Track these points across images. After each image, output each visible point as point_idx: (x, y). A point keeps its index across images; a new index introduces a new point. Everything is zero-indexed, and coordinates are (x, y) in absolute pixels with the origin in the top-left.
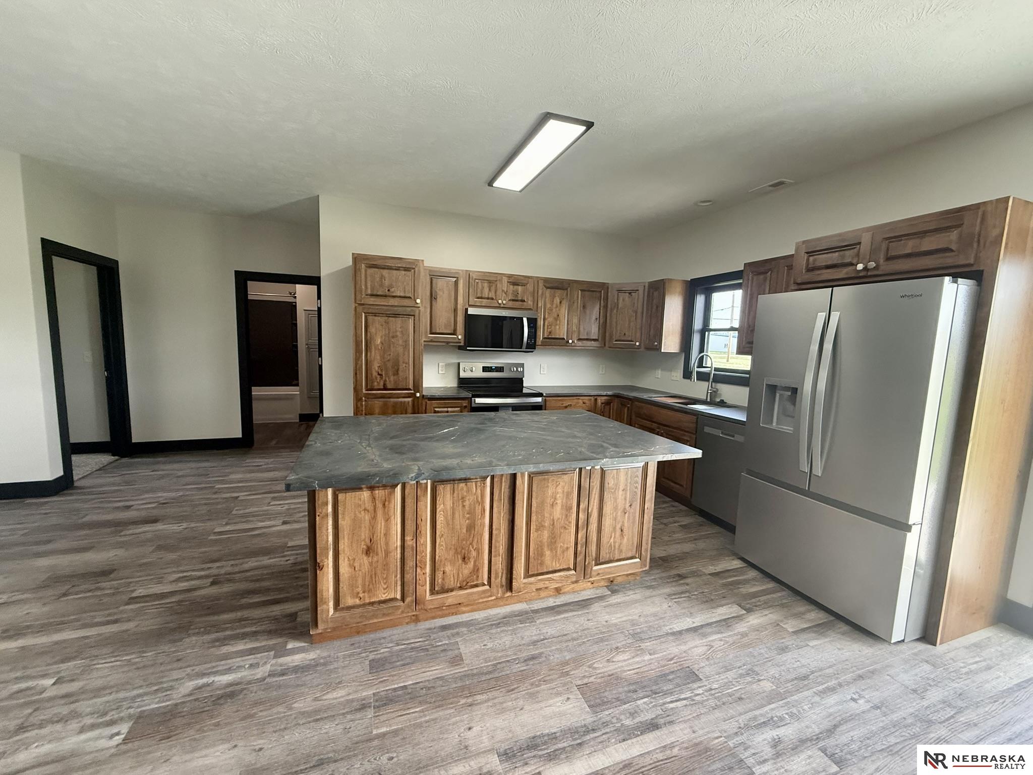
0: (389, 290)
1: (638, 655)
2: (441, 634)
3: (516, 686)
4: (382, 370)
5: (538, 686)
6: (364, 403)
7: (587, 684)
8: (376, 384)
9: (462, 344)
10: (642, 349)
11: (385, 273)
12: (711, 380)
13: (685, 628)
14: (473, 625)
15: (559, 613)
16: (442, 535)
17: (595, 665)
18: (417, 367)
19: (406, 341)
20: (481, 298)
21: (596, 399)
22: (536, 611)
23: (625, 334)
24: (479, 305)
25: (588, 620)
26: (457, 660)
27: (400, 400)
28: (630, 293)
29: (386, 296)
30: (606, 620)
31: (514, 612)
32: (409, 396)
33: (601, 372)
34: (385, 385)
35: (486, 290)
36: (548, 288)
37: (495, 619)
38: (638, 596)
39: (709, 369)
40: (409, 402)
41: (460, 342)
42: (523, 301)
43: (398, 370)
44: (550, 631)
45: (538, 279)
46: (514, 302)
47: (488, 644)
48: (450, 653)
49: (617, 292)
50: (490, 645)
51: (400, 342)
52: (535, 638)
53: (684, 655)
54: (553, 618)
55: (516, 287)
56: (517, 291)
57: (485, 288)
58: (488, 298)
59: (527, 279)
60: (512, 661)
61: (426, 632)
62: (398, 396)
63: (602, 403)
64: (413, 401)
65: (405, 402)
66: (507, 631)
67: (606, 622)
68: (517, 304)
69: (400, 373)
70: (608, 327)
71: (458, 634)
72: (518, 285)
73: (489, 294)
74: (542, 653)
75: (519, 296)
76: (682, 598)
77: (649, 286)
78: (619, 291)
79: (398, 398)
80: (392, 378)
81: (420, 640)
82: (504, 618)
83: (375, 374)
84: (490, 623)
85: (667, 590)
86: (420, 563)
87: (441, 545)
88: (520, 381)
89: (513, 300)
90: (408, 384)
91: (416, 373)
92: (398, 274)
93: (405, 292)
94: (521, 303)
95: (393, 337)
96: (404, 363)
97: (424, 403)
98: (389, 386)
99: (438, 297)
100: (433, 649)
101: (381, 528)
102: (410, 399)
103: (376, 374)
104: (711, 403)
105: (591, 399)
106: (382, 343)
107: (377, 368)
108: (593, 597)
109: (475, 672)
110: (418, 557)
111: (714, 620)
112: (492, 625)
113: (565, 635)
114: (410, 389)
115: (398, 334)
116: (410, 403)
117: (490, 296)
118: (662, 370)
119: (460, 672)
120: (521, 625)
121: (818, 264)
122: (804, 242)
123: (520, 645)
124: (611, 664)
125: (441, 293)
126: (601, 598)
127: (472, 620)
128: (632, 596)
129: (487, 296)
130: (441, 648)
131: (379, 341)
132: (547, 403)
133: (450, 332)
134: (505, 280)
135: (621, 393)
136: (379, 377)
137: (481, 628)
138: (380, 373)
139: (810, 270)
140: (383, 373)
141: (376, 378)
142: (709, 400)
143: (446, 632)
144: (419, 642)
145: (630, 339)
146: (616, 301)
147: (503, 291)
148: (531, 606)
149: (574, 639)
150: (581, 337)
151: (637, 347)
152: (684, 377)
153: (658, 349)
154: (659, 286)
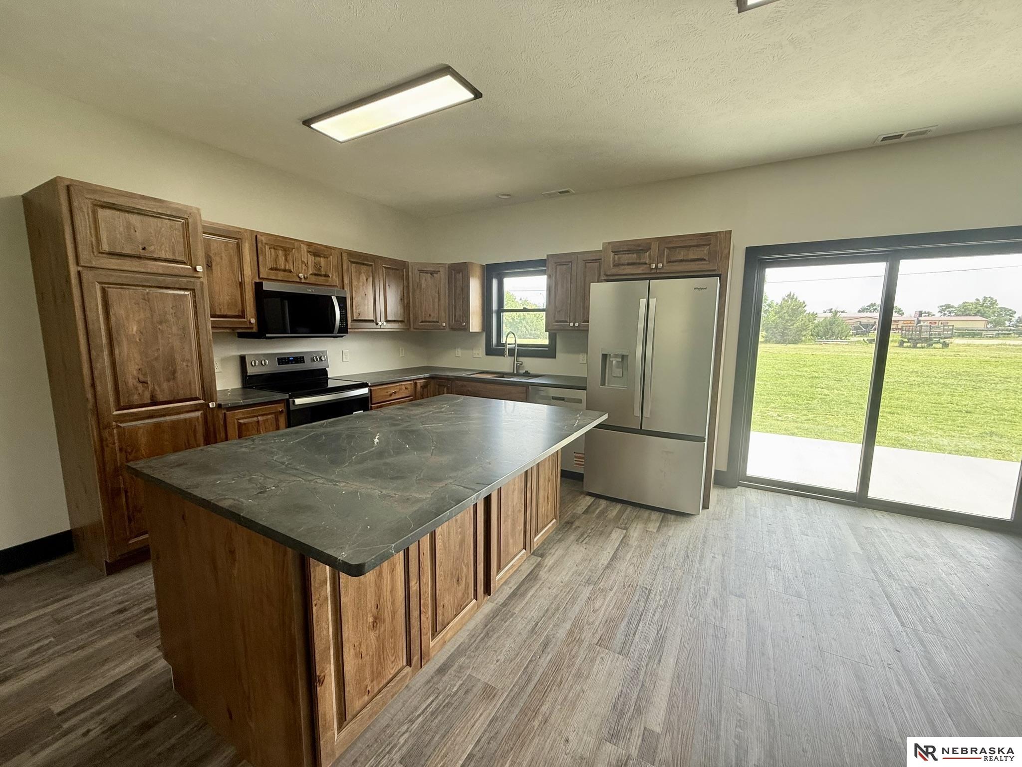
0: (144, 249)
1: (605, 595)
2: (445, 678)
3: (559, 678)
4: (145, 375)
5: (573, 665)
6: (115, 431)
7: (600, 638)
8: (136, 397)
9: (255, 330)
10: (447, 329)
11: (135, 219)
12: (516, 355)
13: (609, 560)
14: (466, 650)
15: (523, 595)
16: (441, 563)
17: (590, 621)
18: (205, 364)
19: (184, 329)
20: (276, 269)
21: (416, 383)
22: (505, 604)
23: (430, 315)
24: (274, 278)
25: (550, 588)
26: (489, 693)
27: (182, 416)
28: (431, 274)
29: (139, 257)
30: (560, 581)
31: (488, 615)
32: (196, 409)
33: (401, 356)
34: (153, 397)
35: (282, 260)
36: (352, 262)
37: (479, 631)
38: (560, 552)
39: (514, 345)
40: (198, 417)
41: (252, 328)
42: (327, 276)
43: (174, 372)
44: (534, 613)
45: (341, 252)
46: (316, 277)
47: (499, 657)
48: (475, 690)
49: (418, 272)
50: (502, 658)
51: (174, 329)
52: (529, 627)
53: (627, 578)
54: (524, 602)
55: (318, 259)
56: (319, 263)
57: (280, 258)
58: (285, 270)
59: (329, 250)
60: (534, 659)
61: (427, 687)
62: (178, 411)
63: (421, 387)
64: (205, 416)
65: (190, 419)
66: (501, 635)
67: (562, 582)
68: (321, 280)
69: (179, 375)
70: (411, 309)
71: (461, 667)
72: (320, 256)
73: (285, 265)
74: (547, 636)
75: (322, 269)
76: (585, 539)
77: (449, 267)
78: (421, 271)
79: (179, 414)
80: (165, 385)
81: (431, 699)
82: (486, 626)
83: (131, 382)
84: (479, 638)
85: (572, 537)
86: (424, 608)
87: (440, 576)
88: (324, 372)
89: (315, 275)
90: (193, 392)
91: (206, 374)
92: (159, 225)
93: (174, 254)
94: (324, 278)
95: (161, 323)
96: (183, 360)
97: (221, 416)
98: (161, 398)
99: (214, 264)
100: (455, 698)
101: (387, 585)
102: (198, 414)
103: (135, 382)
104: (518, 375)
105: (411, 384)
106: (141, 333)
107: (135, 372)
108: (532, 568)
109: (516, 690)
110: (422, 601)
111: (617, 545)
112: (483, 639)
113: (548, 610)
114: (197, 399)
115: (169, 317)
116: (200, 419)
117: (287, 267)
118: (461, 349)
119: (505, 700)
120: (507, 623)
121: (622, 261)
122: (609, 243)
123: (525, 641)
124: (597, 613)
125: (218, 259)
126: (539, 566)
127: (459, 646)
128: (557, 553)
129: (283, 267)
130: (461, 693)
131: (134, 329)
132: (373, 393)
133: (237, 314)
134: (304, 248)
135: (437, 373)
136: (140, 386)
137: (477, 648)
138: (142, 378)
139: (616, 265)
140: (149, 380)
141: (136, 388)
142: (515, 372)
143: (449, 673)
144: (433, 701)
145: (435, 320)
146: (418, 281)
147: (303, 262)
148: (496, 602)
149: (557, 609)
150: (389, 319)
151: (443, 328)
152: (487, 354)
153: (467, 329)
154: (462, 269)
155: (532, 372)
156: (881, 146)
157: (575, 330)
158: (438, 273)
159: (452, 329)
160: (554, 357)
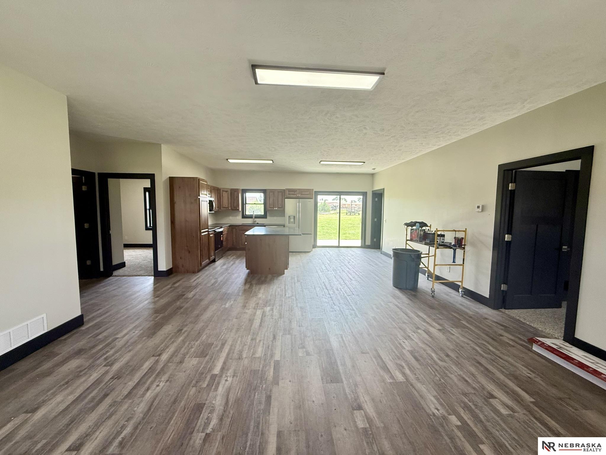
12: (254, 218)
23: (226, 205)
77: (231, 190)
78: (223, 191)
121: (291, 194)
146: (222, 194)
151: (229, 210)
152: (243, 218)
153: (239, 210)
154: (236, 191)
158: (228, 191)
159: (233, 210)
160: (266, 218)
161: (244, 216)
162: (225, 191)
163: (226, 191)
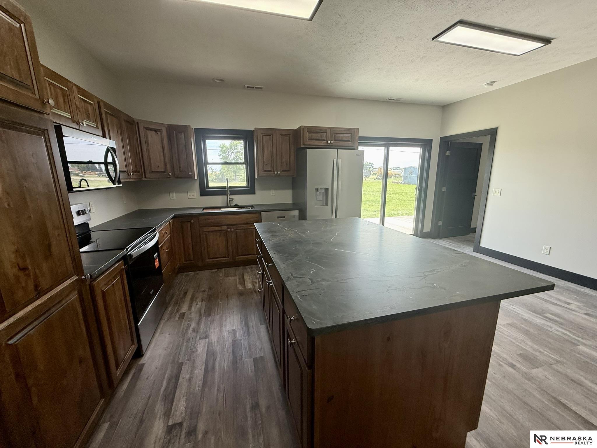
8: (20, 293)
10: (173, 178)
12: (229, 194)
21: (170, 223)
23: (158, 166)
24: (58, 121)
32: (73, 287)
33: (124, 203)
34: (36, 286)
35: (61, 101)
43: (49, 247)
45: (98, 100)
55: (86, 105)
56: (88, 110)
57: (59, 99)
59: (92, 97)
68: (92, 128)
69: (55, 250)
70: (143, 160)
73: (65, 108)
75: (91, 117)
77: (168, 127)
78: (144, 128)
80: (45, 266)
90: (68, 267)
107: (13, 257)
114: (72, 275)
117: (66, 111)
118: (176, 193)
121: (313, 138)
122: (305, 127)
129: (63, 110)
134: (75, 91)
138: (21, 264)
139: (310, 139)
142: (229, 206)
145: (163, 170)
146: (144, 136)
147: (77, 107)
151: (169, 177)
152: (201, 195)
153: (192, 177)
154: (183, 129)
155: (239, 204)
156: (388, 102)
157: (278, 176)
158: (160, 131)
159: (177, 177)
160: (254, 193)
161: (205, 191)
162: (151, 130)
163: (156, 131)
